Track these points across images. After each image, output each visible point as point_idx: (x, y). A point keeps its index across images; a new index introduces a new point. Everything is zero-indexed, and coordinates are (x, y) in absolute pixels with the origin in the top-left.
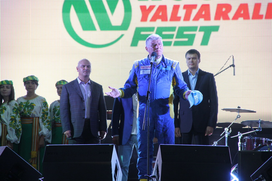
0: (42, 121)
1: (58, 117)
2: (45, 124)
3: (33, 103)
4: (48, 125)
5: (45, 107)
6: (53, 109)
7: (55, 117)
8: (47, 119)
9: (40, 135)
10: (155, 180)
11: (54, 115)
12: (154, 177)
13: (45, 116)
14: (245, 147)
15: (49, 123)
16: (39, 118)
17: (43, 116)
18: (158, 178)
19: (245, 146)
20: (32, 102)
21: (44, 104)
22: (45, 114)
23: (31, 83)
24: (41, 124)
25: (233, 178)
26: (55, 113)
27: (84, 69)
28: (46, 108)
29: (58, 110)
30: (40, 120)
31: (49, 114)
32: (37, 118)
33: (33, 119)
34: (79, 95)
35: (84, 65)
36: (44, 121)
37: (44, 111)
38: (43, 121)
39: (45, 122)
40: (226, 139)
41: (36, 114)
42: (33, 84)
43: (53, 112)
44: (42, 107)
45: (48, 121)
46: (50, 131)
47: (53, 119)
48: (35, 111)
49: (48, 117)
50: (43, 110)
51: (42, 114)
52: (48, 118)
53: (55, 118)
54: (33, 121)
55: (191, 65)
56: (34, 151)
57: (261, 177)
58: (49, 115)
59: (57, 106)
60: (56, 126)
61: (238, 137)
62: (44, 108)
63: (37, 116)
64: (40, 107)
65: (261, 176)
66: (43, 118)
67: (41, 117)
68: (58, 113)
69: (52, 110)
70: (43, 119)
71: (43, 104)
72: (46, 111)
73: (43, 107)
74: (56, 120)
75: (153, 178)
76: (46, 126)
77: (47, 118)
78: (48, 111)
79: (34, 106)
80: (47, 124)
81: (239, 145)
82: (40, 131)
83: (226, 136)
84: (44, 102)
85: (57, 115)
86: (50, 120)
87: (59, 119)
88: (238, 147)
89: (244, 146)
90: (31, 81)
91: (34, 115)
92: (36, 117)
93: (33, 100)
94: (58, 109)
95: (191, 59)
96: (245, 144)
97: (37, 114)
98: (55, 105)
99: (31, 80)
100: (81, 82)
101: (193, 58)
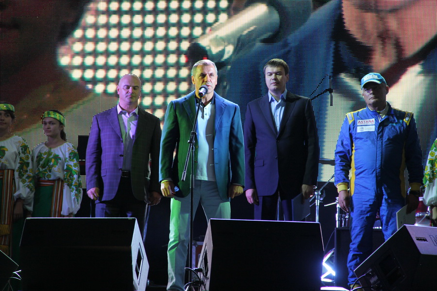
0: (19, 175)
1: (44, 169)
2: (24, 181)
3: (4, 147)
4: (30, 182)
5: (24, 154)
6: (37, 157)
7: (39, 169)
8: (28, 173)
9: (15, 200)
10: (202, 275)
11: (38, 166)
12: (200, 270)
13: (25, 167)
14: (347, 222)
15: (30, 179)
16: (13, 171)
17: (21, 168)
18: (207, 273)
19: (347, 220)
20: (3, 145)
21: (22, 149)
22: (24, 164)
23: (3, 115)
24: (17, 180)
25: (326, 271)
26: (39, 164)
27: (127, 92)
28: (26, 155)
29: (44, 159)
30: (16, 174)
31: (30, 165)
32: (10, 171)
33: (3, 173)
34: (115, 132)
35: (127, 86)
36: (23, 175)
37: (23, 161)
38: (21, 176)
39: (24, 177)
40: (317, 208)
41: (8, 165)
42: (8, 116)
43: (36, 161)
44: (19, 153)
45: (28, 177)
46: (32, 192)
47: (36, 173)
48: (7, 160)
49: (28, 169)
50: (20, 158)
51: (18, 165)
52: (29, 171)
53: (40, 172)
54: (3, 176)
55: (274, 85)
56: (5, 224)
57: (370, 272)
58: (30, 167)
59: (43, 152)
60: (40, 184)
61: (336, 205)
62: (22, 155)
63: (9, 168)
64: (15, 152)
65: (371, 270)
66: (21, 170)
67: (17, 168)
68: (44, 164)
69: (35, 159)
70: (20, 173)
71: (20, 148)
72: (25, 161)
73: (21, 152)
74: (41, 175)
75: (199, 273)
76: (26, 184)
77: (27, 171)
78: (30, 161)
79: (6, 152)
80: (27, 181)
81: (337, 219)
82: (15, 191)
83: (317, 203)
84: (23, 144)
85: (43, 167)
86: (31, 174)
87: (45, 174)
88: (336, 221)
89: (345, 219)
90: (3, 112)
91: (6, 165)
92: (8, 170)
93: (5, 141)
94: (45, 156)
95: (274, 75)
96: (347, 217)
97: (10, 164)
98: (40, 150)
99: (4, 110)
100: (121, 112)
101: (276, 74)
